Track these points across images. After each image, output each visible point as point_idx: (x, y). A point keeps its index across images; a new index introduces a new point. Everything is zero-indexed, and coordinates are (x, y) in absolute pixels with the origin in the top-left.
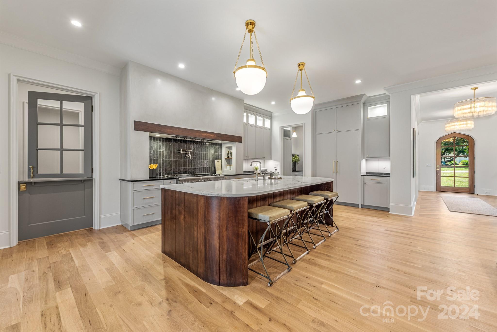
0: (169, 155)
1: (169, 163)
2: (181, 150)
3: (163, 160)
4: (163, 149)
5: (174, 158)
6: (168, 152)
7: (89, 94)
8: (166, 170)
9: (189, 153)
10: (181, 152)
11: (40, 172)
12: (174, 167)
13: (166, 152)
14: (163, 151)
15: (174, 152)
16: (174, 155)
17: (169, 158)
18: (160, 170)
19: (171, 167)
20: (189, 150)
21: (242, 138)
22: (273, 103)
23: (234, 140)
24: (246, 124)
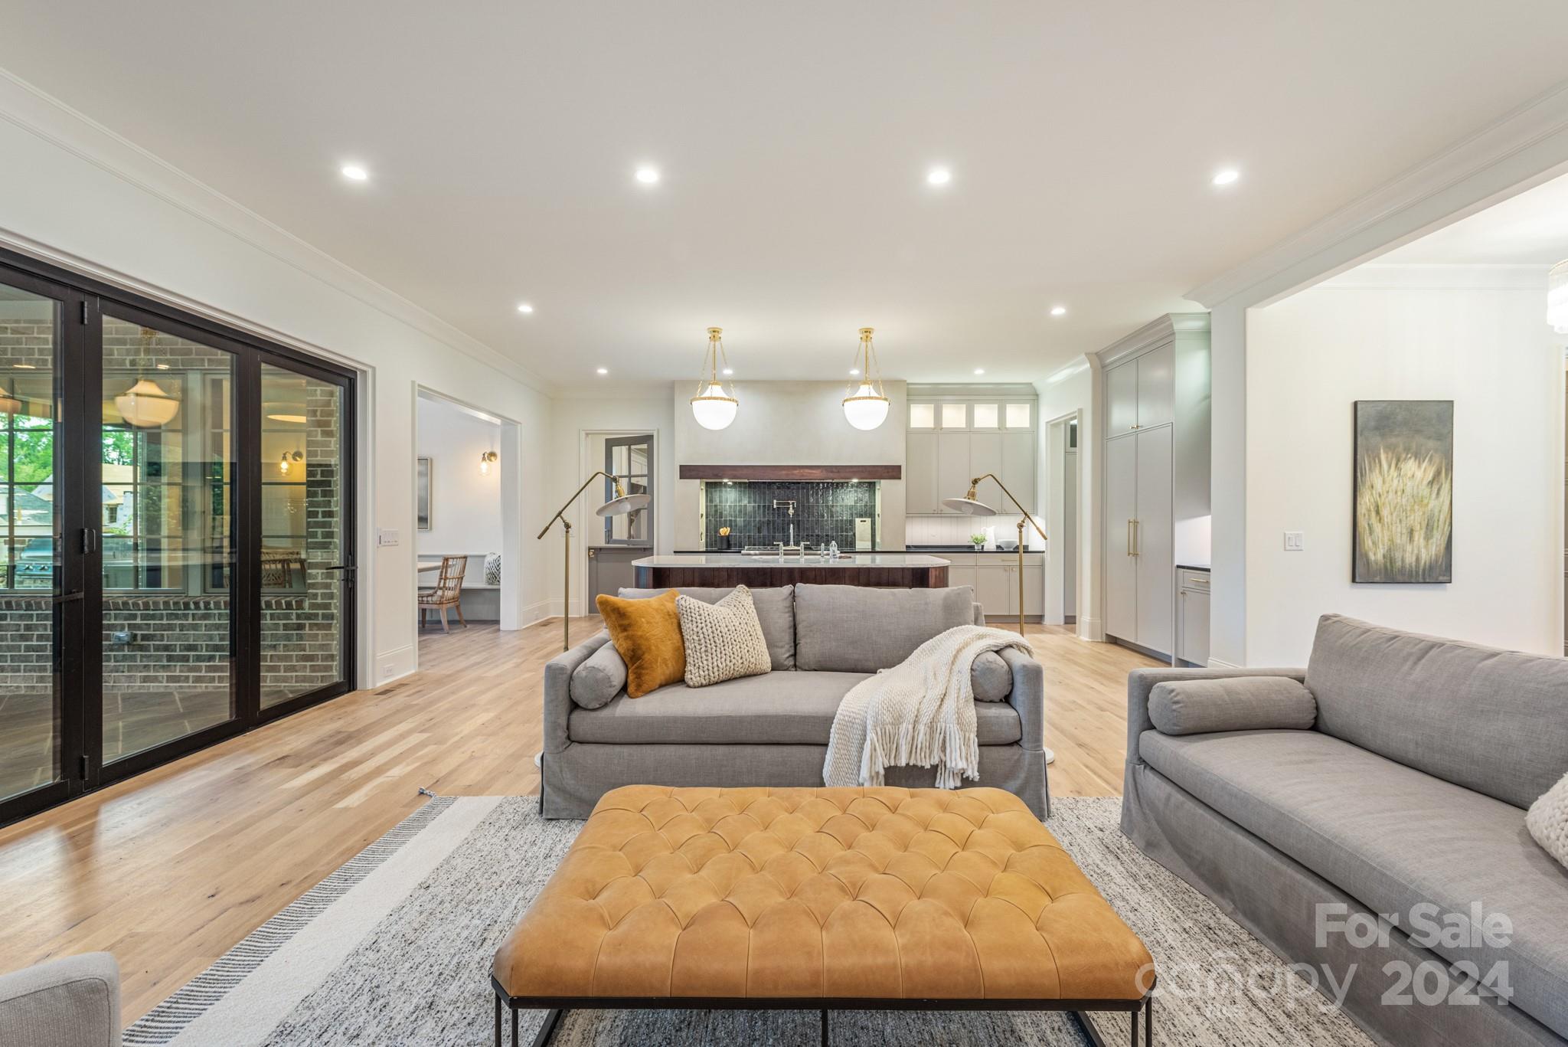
0: (755, 512)
1: (755, 526)
2: (775, 501)
3: (744, 521)
4: (745, 502)
5: (764, 516)
6: (753, 507)
7: (649, 433)
8: (749, 537)
9: (791, 506)
10: (775, 506)
11: (614, 537)
12: (765, 532)
13: (750, 507)
14: (745, 506)
15: (764, 506)
16: (764, 511)
17: (755, 517)
18: (740, 537)
19: (759, 532)
20: (791, 502)
21: (900, 467)
22: (979, 372)
23: (873, 475)
24: (934, 429)
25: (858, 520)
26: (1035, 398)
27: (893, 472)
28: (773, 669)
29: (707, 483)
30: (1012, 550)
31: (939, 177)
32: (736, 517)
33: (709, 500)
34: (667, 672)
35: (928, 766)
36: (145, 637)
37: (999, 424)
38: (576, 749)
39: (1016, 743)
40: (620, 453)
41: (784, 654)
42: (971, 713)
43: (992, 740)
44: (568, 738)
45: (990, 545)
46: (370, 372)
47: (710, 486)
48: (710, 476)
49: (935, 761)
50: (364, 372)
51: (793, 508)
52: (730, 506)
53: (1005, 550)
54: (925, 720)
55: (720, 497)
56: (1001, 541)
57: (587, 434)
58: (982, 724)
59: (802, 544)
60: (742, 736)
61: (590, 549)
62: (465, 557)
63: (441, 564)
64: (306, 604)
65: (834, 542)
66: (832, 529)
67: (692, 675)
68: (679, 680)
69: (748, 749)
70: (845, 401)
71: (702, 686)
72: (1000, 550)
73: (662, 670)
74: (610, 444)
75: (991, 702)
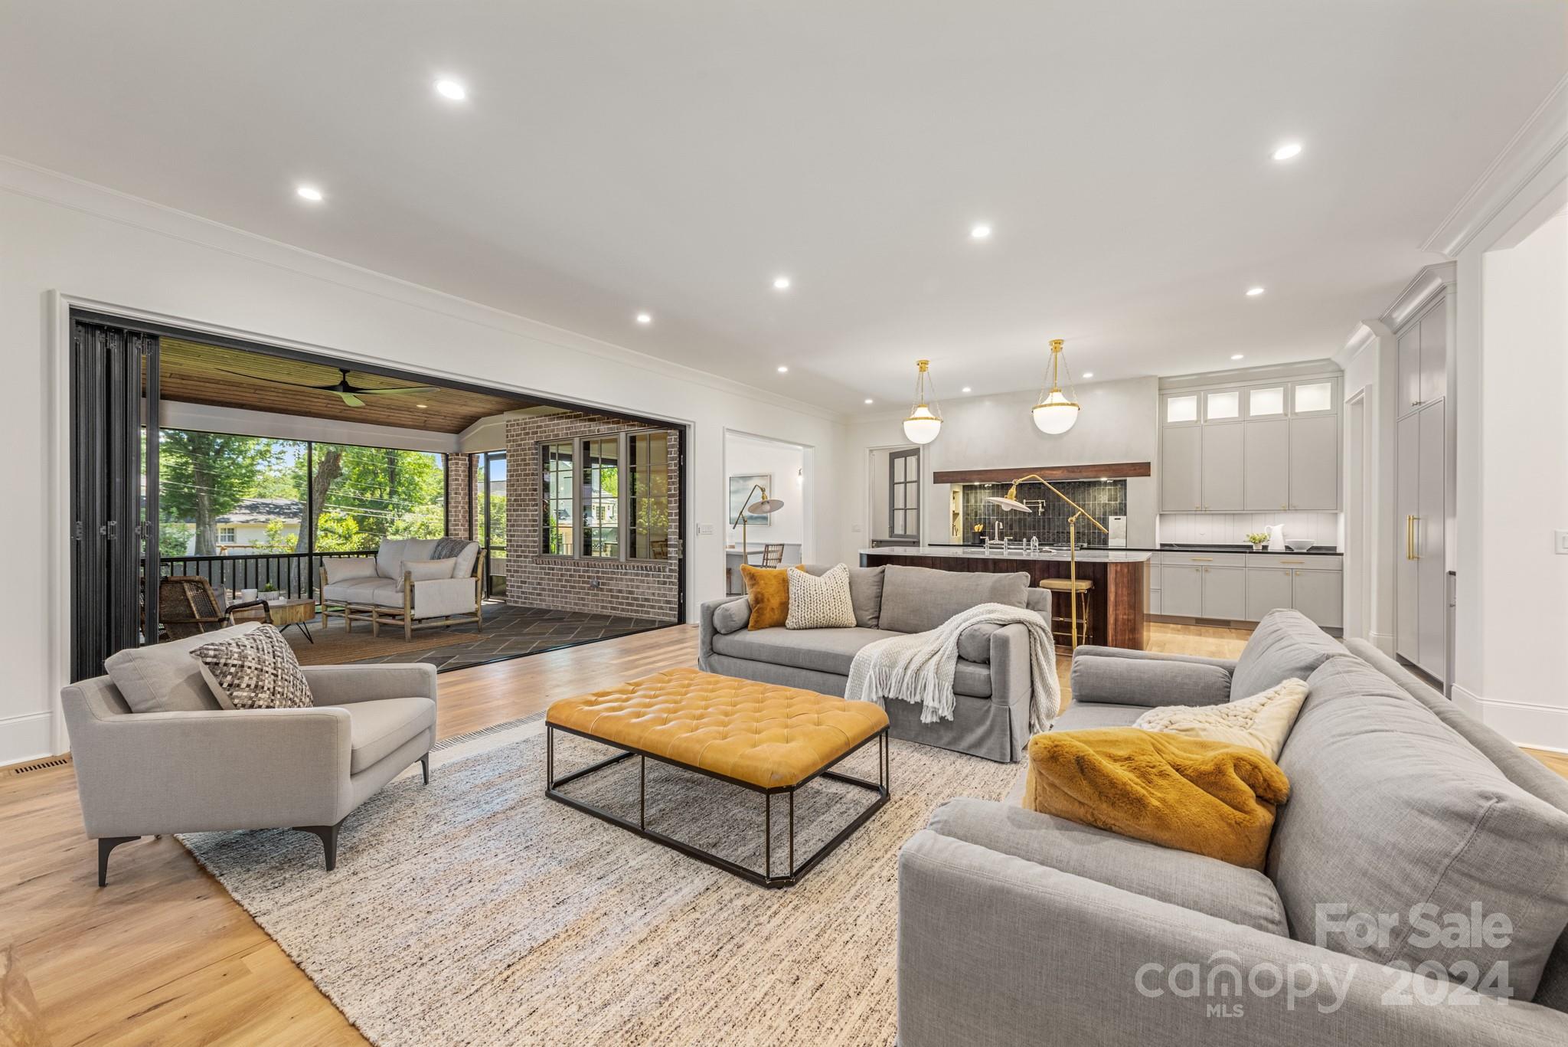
9: (1041, 505)
11: (895, 532)
12: (1016, 529)
19: (1011, 529)
20: (1040, 501)
21: (1149, 464)
22: (1237, 357)
23: (1122, 473)
24: (1196, 422)
25: (1111, 518)
26: (1339, 374)
27: (1142, 469)
28: (857, 626)
29: (964, 486)
30: (1305, 551)
31: (981, 231)
32: (989, 515)
33: (966, 500)
34: (775, 617)
35: (912, 702)
36: (603, 584)
37: (1284, 410)
38: (715, 657)
39: (989, 697)
40: (899, 463)
41: (867, 616)
42: (951, 667)
43: (967, 691)
44: (712, 649)
45: (1277, 544)
46: (692, 424)
47: (967, 489)
48: (967, 481)
49: (918, 699)
50: (690, 425)
51: (1043, 507)
52: (984, 506)
53: (1295, 551)
54: (913, 667)
55: (976, 498)
56: (1290, 541)
57: (871, 451)
58: (957, 676)
59: (1006, 539)
60: (801, 663)
61: (873, 541)
62: (783, 545)
63: (763, 549)
64: (667, 570)
65: (1034, 538)
66: (1084, 527)
67: (789, 622)
68: (781, 624)
69: (804, 672)
70: (1035, 408)
71: (794, 629)
72: (1289, 551)
73: (768, 616)
74: (894, 456)
75: (975, 662)
